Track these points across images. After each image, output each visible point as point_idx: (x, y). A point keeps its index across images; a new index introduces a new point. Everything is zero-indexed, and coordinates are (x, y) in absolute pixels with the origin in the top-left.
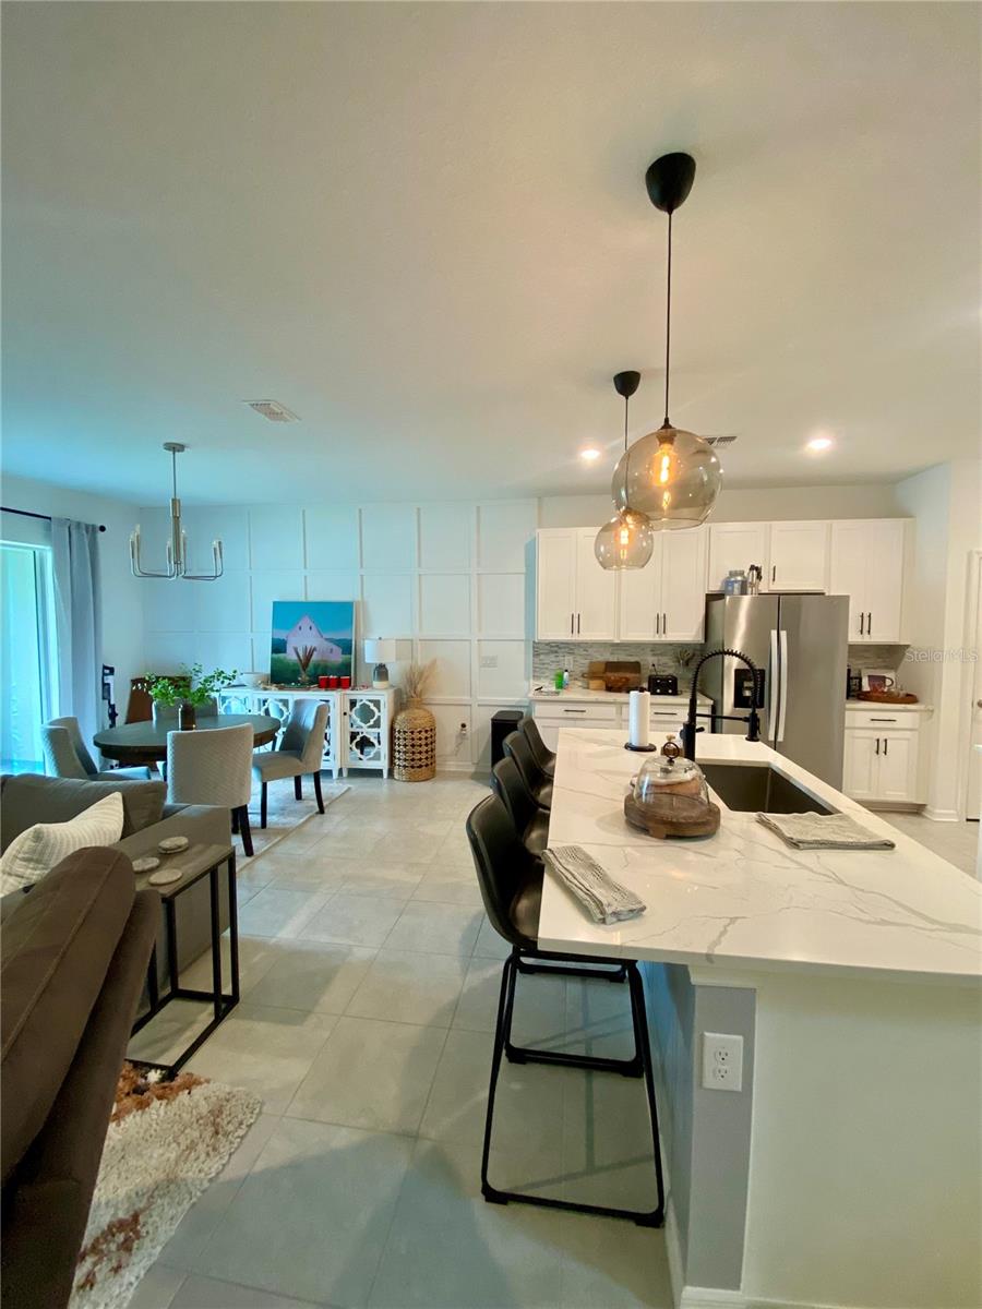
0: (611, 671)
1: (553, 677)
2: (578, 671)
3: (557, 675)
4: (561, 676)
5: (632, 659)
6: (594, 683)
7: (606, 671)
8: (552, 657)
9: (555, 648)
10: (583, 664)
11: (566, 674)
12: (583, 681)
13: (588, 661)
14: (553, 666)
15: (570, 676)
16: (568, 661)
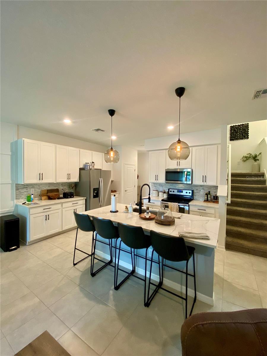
0: (50, 193)
1: (26, 198)
2: (36, 194)
3: (28, 197)
4: (30, 197)
5: (56, 188)
6: (43, 198)
7: (47, 193)
8: (25, 190)
9: (27, 186)
10: (38, 191)
11: (32, 196)
12: (38, 198)
13: (40, 190)
14: (25, 193)
15: (34, 196)
16: (32, 191)
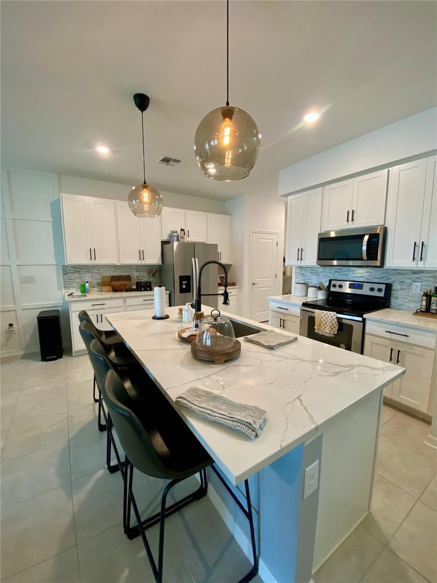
0: (115, 281)
1: (78, 287)
2: (95, 281)
3: (81, 285)
4: (84, 286)
5: (126, 274)
6: (105, 288)
7: (112, 281)
8: (77, 275)
9: (79, 269)
10: (97, 278)
11: (87, 284)
12: (98, 288)
13: (100, 276)
14: (78, 280)
15: (90, 285)
16: (87, 277)
